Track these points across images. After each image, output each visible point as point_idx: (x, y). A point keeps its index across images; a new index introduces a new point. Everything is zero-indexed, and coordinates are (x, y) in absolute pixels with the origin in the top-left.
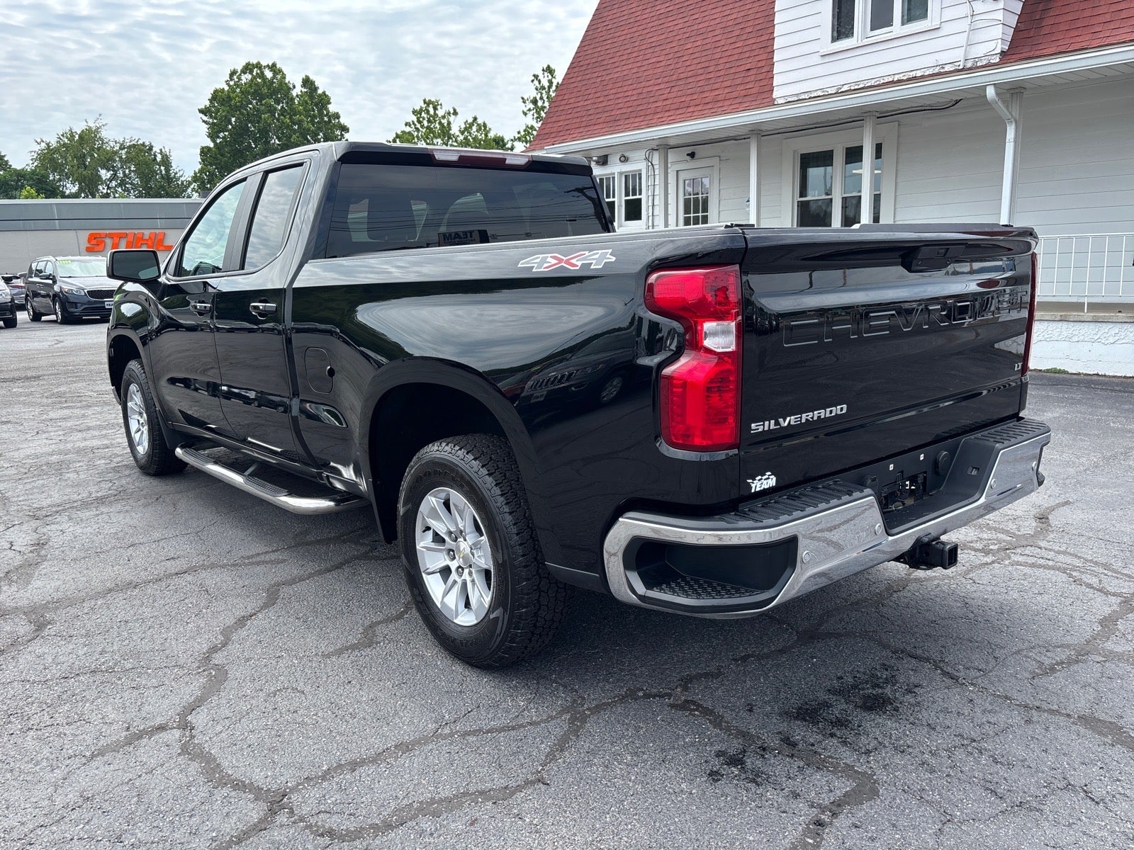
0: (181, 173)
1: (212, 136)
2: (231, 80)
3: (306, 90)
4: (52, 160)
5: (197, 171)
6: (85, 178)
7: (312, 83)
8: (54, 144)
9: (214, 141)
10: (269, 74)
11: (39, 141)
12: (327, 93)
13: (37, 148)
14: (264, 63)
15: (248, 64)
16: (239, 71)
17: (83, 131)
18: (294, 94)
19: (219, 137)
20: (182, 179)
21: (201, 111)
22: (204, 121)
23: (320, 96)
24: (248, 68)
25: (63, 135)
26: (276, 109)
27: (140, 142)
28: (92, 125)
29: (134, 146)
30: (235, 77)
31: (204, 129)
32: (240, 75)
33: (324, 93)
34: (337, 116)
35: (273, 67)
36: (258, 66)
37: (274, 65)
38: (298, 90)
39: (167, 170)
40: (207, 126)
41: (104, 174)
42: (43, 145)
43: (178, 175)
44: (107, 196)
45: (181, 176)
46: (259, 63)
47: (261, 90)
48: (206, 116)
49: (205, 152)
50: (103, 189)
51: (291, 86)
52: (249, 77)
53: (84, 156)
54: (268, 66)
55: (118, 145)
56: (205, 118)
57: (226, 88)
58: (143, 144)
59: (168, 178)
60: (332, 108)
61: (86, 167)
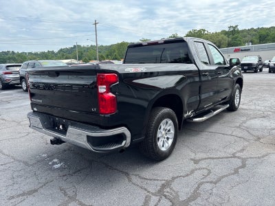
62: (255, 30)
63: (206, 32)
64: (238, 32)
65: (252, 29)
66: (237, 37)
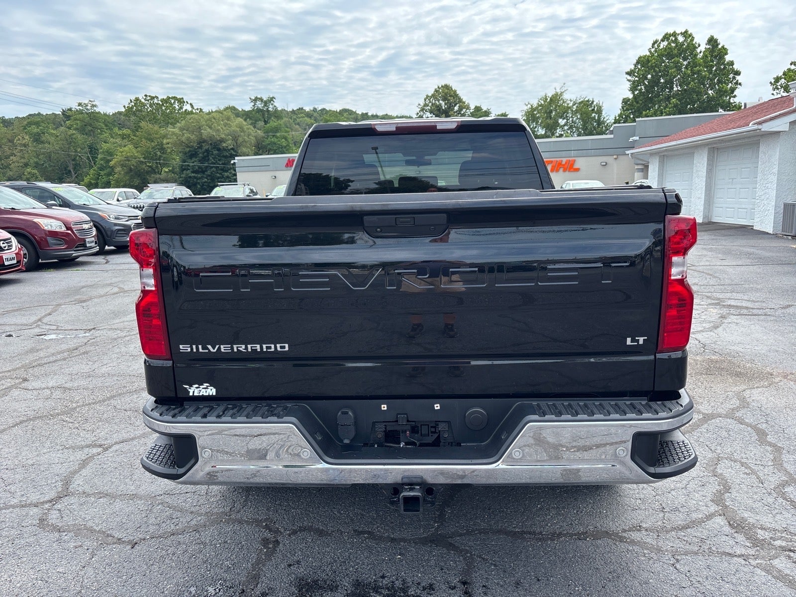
0: (607, 118)
1: (633, 89)
2: (653, 48)
3: (709, 47)
4: (533, 116)
5: (617, 115)
6: (549, 125)
7: (716, 41)
8: (535, 105)
9: (633, 93)
10: (681, 39)
11: (527, 104)
12: (725, 47)
13: (526, 108)
14: (678, 32)
15: (667, 34)
16: (660, 41)
17: (552, 96)
18: (698, 51)
19: (637, 90)
20: (608, 122)
21: (627, 73)
22: (628, 80)
23: (720, 49)
24: (666, 37)
25: (541, 99)
26: (682, 65)
27: (587, 99)
28: (558, 91)
29: (582, 102)
30: (656, 45)
31: (628, 85)
32: (660, 43)
33: (723, 47)
34: (732, 63)
35: (685, 34)
36: (674, 34)
37: (686, 32)
38: (703, 48)
39: (599, 117)
40: (630, 83)
41: (562, 122)
42: (529, 106)
43: (605, 119)
44: (561, 136)
45: (607, 120)
46: (675, 32)
47: (672, 52)
48: (630, 76)
49: (625, 101)
50: (559, 131)
51: (697, 46)
52: (666, 43)
53: (551, 112)
54: (681, 33)
55: (572, 102)
56: (629, 78)
57: (648, 54)
58: (588, 101)
59: (599, 122)
60: (728, 58)
61: (551, 118)
62: (309, 115)
63: (187, 107)
64: (278, 114)
65: (301, 109)
66: (276, 130)
